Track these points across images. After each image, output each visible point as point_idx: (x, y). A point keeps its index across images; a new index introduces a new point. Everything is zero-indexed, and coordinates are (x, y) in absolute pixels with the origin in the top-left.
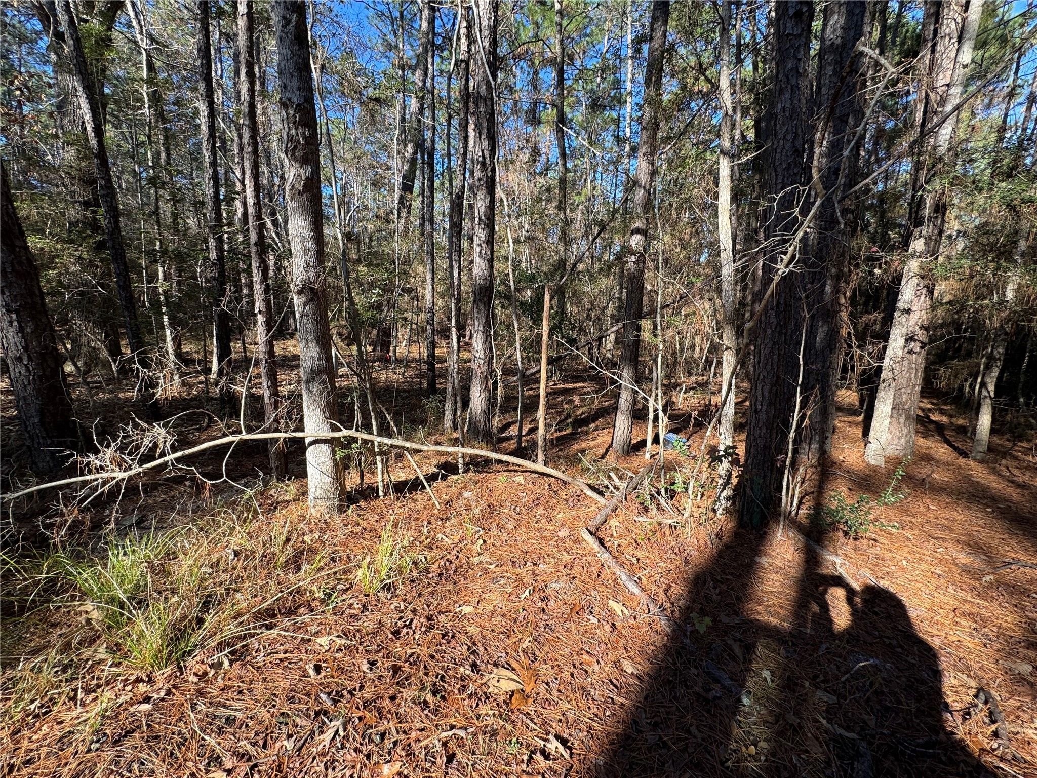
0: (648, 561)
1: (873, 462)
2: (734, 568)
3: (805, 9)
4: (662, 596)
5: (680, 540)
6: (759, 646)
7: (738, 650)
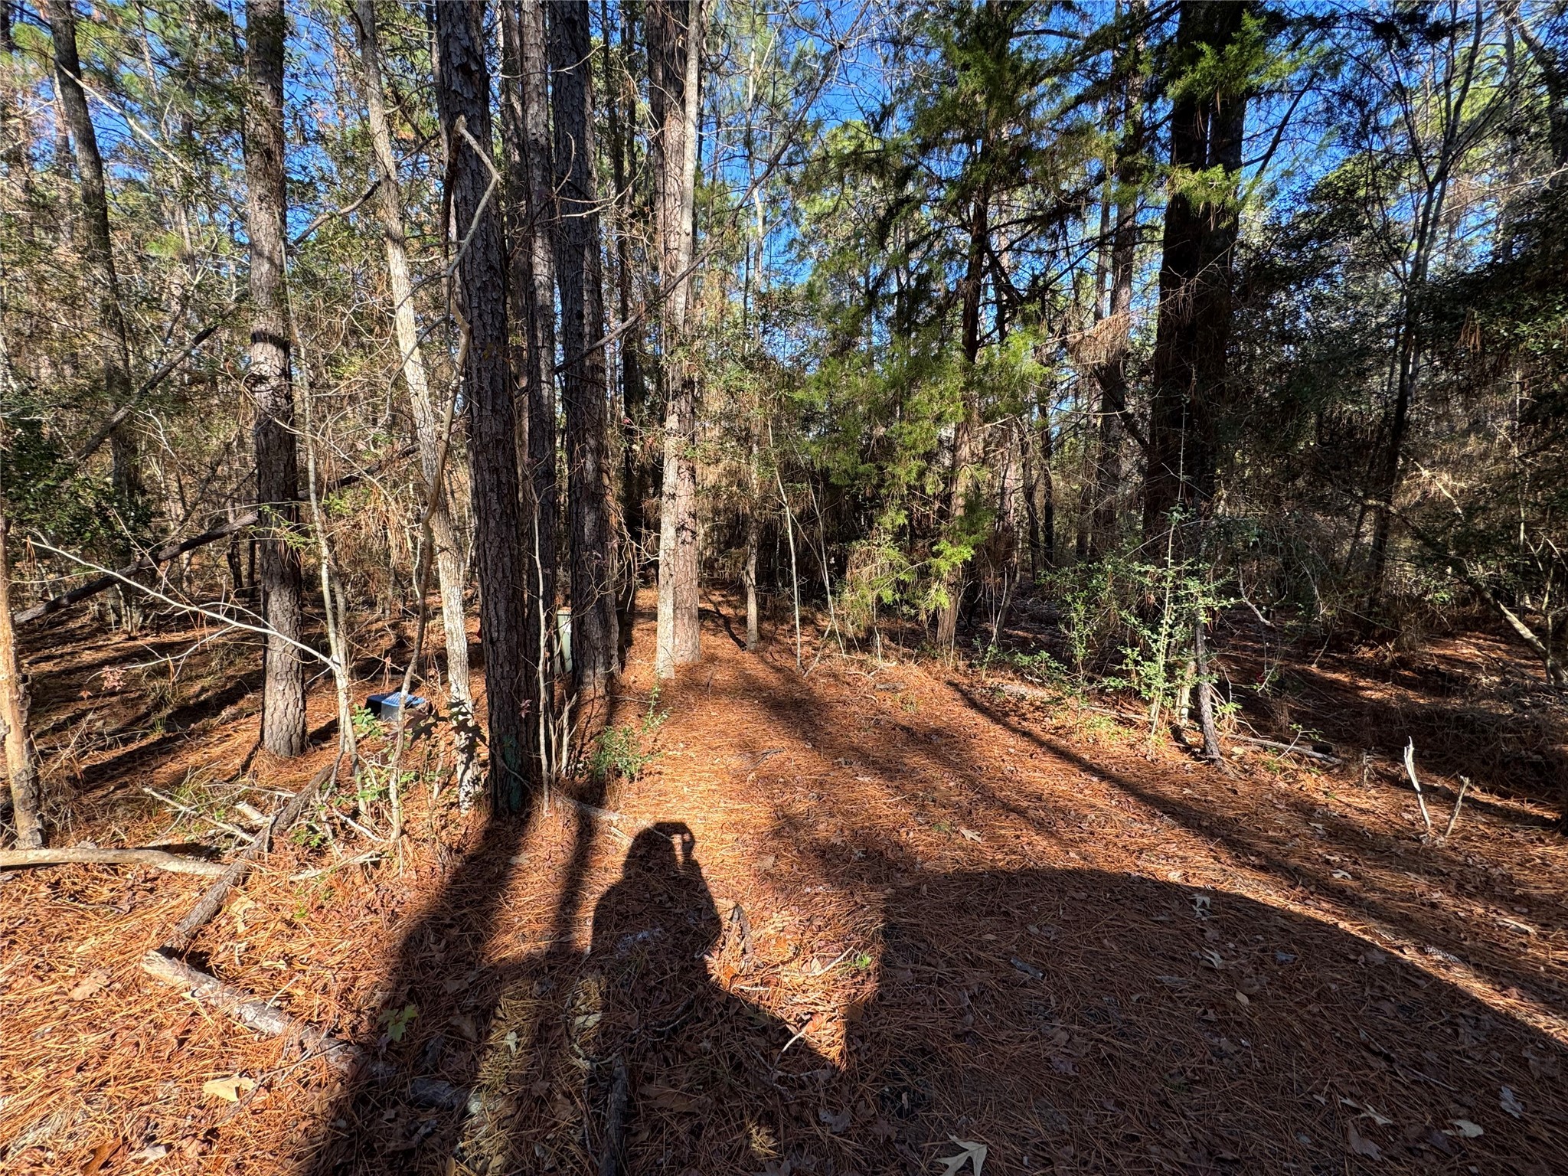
0: (314, 951)
1: (663, 676)
2: (476, 891)
3: (474, 67)
4: (334, 1007)
5: (384, 884)
6: (502, 1001)
7: (468, 1028)
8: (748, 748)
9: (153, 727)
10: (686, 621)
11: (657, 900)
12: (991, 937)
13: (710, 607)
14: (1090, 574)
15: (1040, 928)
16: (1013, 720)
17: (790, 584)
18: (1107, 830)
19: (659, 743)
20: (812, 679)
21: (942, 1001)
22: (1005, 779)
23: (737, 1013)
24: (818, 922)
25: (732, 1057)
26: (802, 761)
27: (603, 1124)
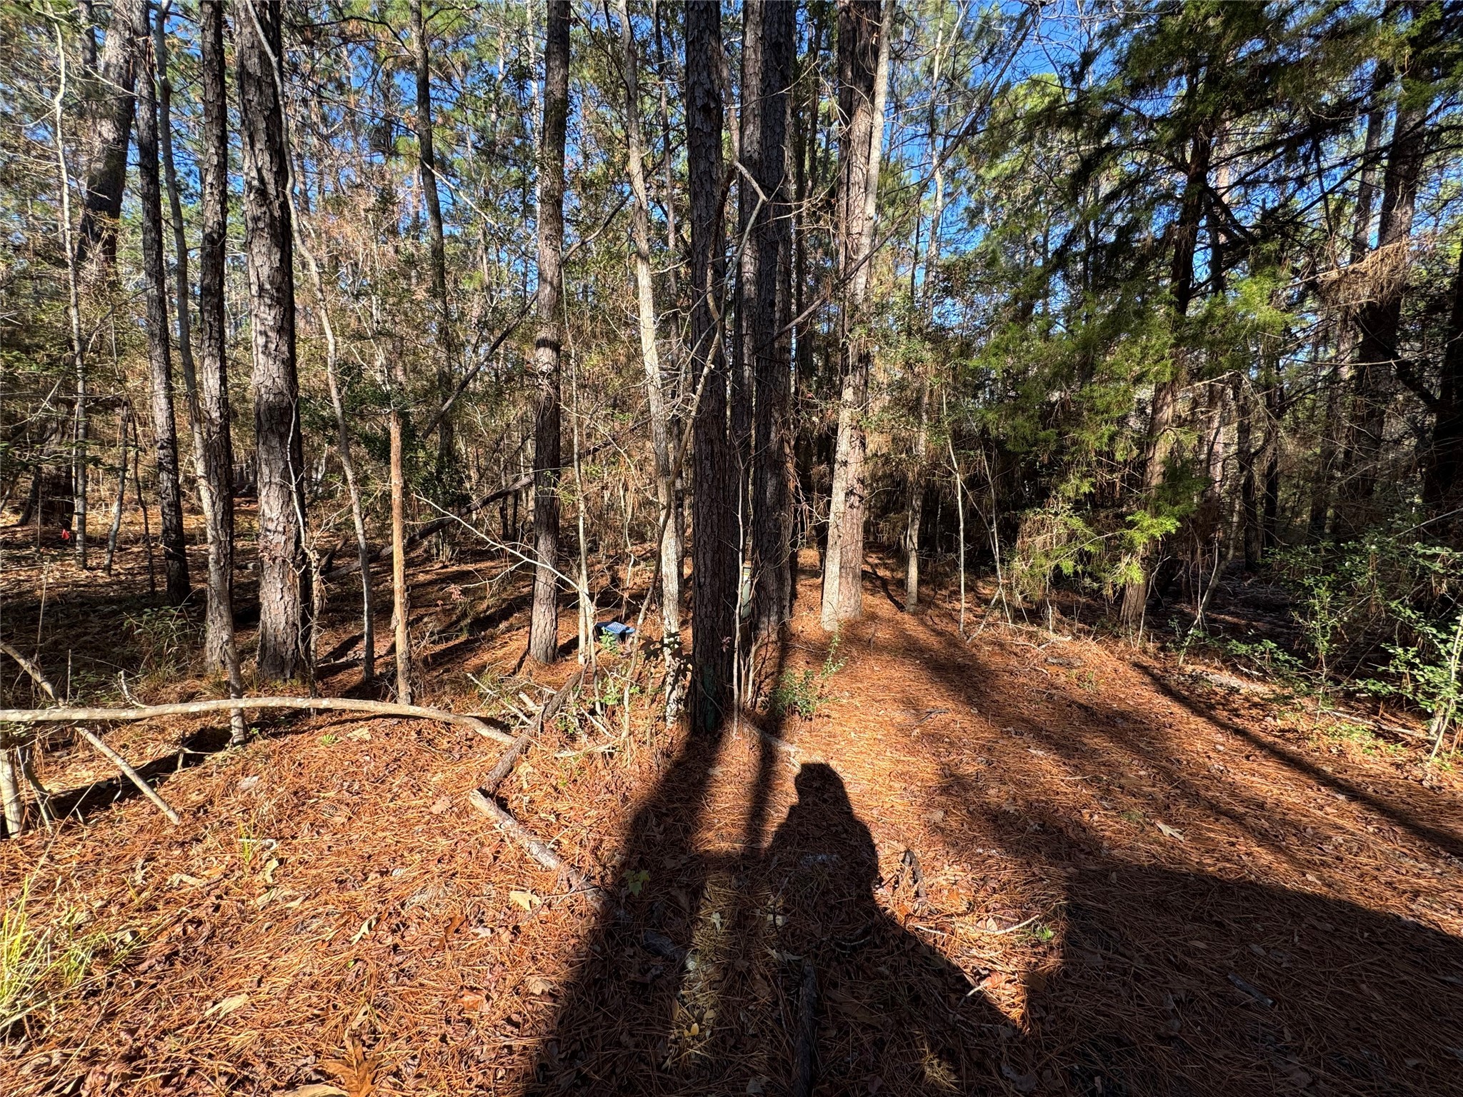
0: (572, 813)
1: (828, 628)
2: (683, 791)
3: (712, 105)
4: (589, 859)
5: (617, 772)
6: (708, 885)
7: (683, 900)
8: (910, 703)
9: (461, 630)
10: (850, 580)
11: (834, 829)
12: (1201, 945)
13: (868, 569)
14: (1340, 555)
15: (1267, 949)
16: (1222, 714)
17: (957, 550)
18: (1363, 859)
19: (826, 690)
20: (976, 646)
21: (1139, 996)
22: (1212, 778)
23: (913, 950)
24: (993, 884)
25: (911, 989)
26: (967, 725)
27: (796, 1013)
